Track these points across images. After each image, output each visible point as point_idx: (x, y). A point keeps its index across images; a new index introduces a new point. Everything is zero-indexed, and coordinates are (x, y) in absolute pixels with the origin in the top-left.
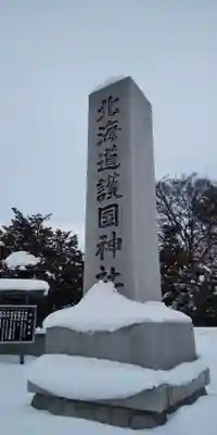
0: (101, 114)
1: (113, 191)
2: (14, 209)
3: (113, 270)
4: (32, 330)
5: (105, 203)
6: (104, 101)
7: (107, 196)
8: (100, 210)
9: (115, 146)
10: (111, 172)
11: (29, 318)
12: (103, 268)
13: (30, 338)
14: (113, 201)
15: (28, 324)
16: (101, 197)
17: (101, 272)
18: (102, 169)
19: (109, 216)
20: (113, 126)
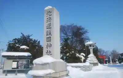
0: (47, 15)
1: (50, 34)
2: (22, 33)
3: (50, 51)
4: (29, 66)
5: (48, 36)
6: (48, 12)
8: (47, 38)
9: (50, 23)
10: (50, 29)
11: (27, 63)
12: (47, 51)
13: (28, 68)
14: (50, 36)
15: (28, 65)
16: (47, 35)
18: (47, 28)
19: (49, 39)
20: (50, 18)
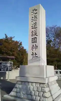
1: (36, 34)
2: (6, 35)
3: (35, 53)
5: (33, 37)
6: (33, 10)
7: (34, 35)
9: (36, 22)
10: (35, 29)
11: (10, 65)
12: (33, 53)
14: (36, 36)
15: (10, 67)
16: (32, 35)
17: (32, 54)
18: (33, 28)
19: (34, 40)
20: (36, 17)
